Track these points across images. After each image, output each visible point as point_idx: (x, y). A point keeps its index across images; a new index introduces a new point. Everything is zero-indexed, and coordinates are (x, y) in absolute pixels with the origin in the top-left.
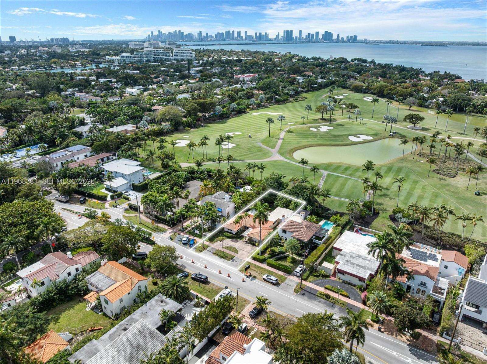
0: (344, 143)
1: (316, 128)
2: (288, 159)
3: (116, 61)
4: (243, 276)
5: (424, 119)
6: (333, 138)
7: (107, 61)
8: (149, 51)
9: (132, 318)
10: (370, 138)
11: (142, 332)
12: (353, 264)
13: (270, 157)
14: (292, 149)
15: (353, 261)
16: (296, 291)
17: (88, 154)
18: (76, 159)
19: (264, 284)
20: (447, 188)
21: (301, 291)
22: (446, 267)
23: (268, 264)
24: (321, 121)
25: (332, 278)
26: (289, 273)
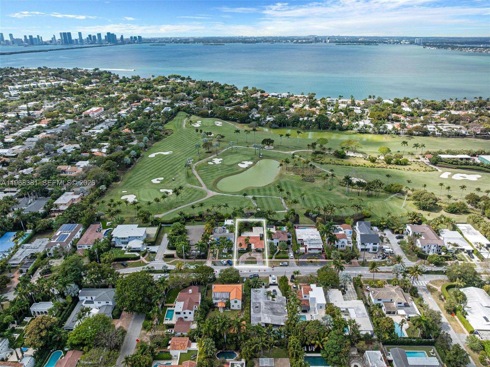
0: (239, 171)
1: (211, 161)
2: (218, 192)
6: (229, 168)
9: (253, 303)
10: (251, 163)
11: (266, 304)
12: (312, 244)
13: (207, 194)
14: (213, 184)
15: (311, 242)
16: (298, 265)
17: (81, 229)
19: (282, 268)
20: (315, 189)
21: (300, 264)
23: (276, 258)
24: (209, 154)
25: (306, 254)
26: (288, 258)
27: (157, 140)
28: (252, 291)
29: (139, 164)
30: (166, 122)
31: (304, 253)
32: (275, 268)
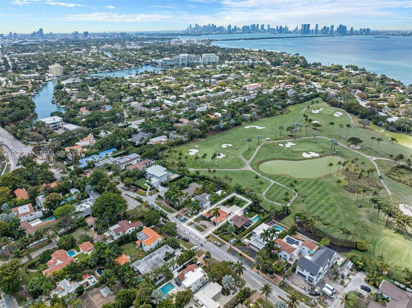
0: (297, 158)
1: (283, 144)
2: (254, 169)
3: (160, 64)
4: (206, 240)
5: (362, 141)
6: (291, 154)
7: (154, 63)
8: (184, 57)
9: (154, 253)
10: (317, 155)
11: (157, 259)
13: (243, 167)
14: (260, 162)
15: (258, 240)
16: (228, 251)
17: (139, 160)
18: (132, 163)
19: (214, 246)
20: (344, 200)
21: (231, 251)
22: (304, 249)
23: (219, 236)
24: (289, 137)
25: (247, 247)
26: (228, 241)
27: (267, 116)
28: (165, 246)
29: (231, 131)
30: (293, 104)
31: (245, 245)
32: (209, 242)
